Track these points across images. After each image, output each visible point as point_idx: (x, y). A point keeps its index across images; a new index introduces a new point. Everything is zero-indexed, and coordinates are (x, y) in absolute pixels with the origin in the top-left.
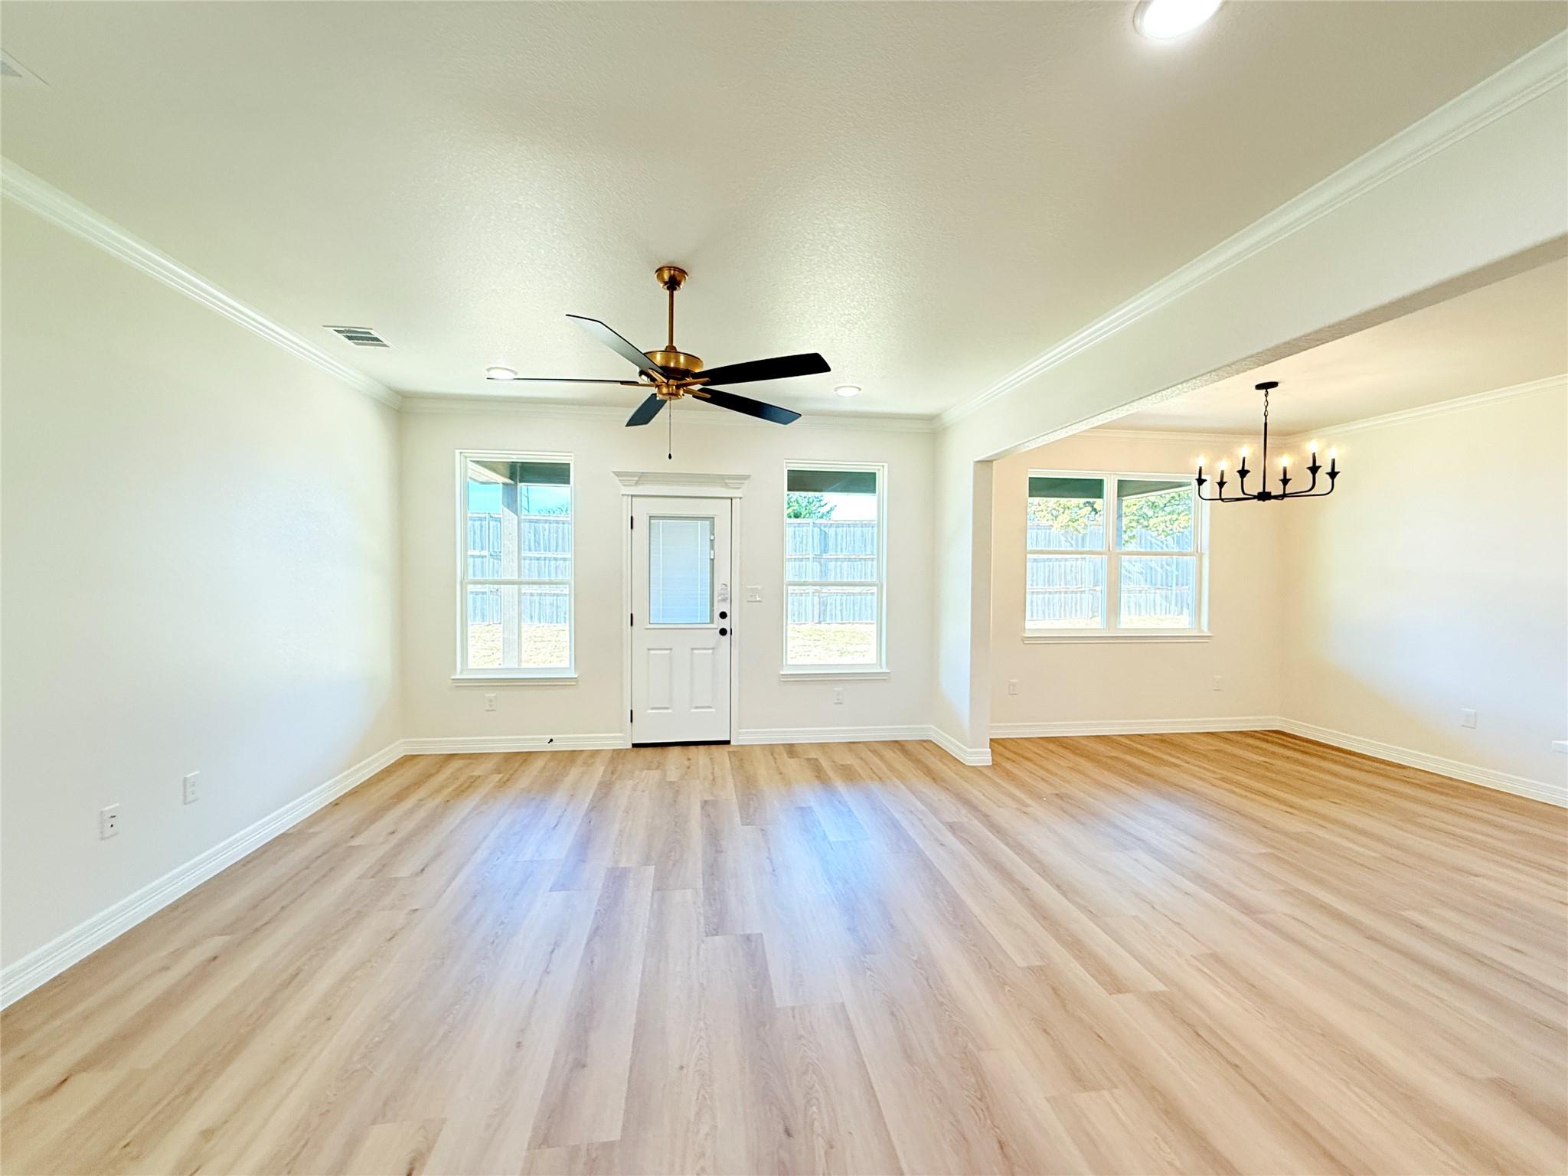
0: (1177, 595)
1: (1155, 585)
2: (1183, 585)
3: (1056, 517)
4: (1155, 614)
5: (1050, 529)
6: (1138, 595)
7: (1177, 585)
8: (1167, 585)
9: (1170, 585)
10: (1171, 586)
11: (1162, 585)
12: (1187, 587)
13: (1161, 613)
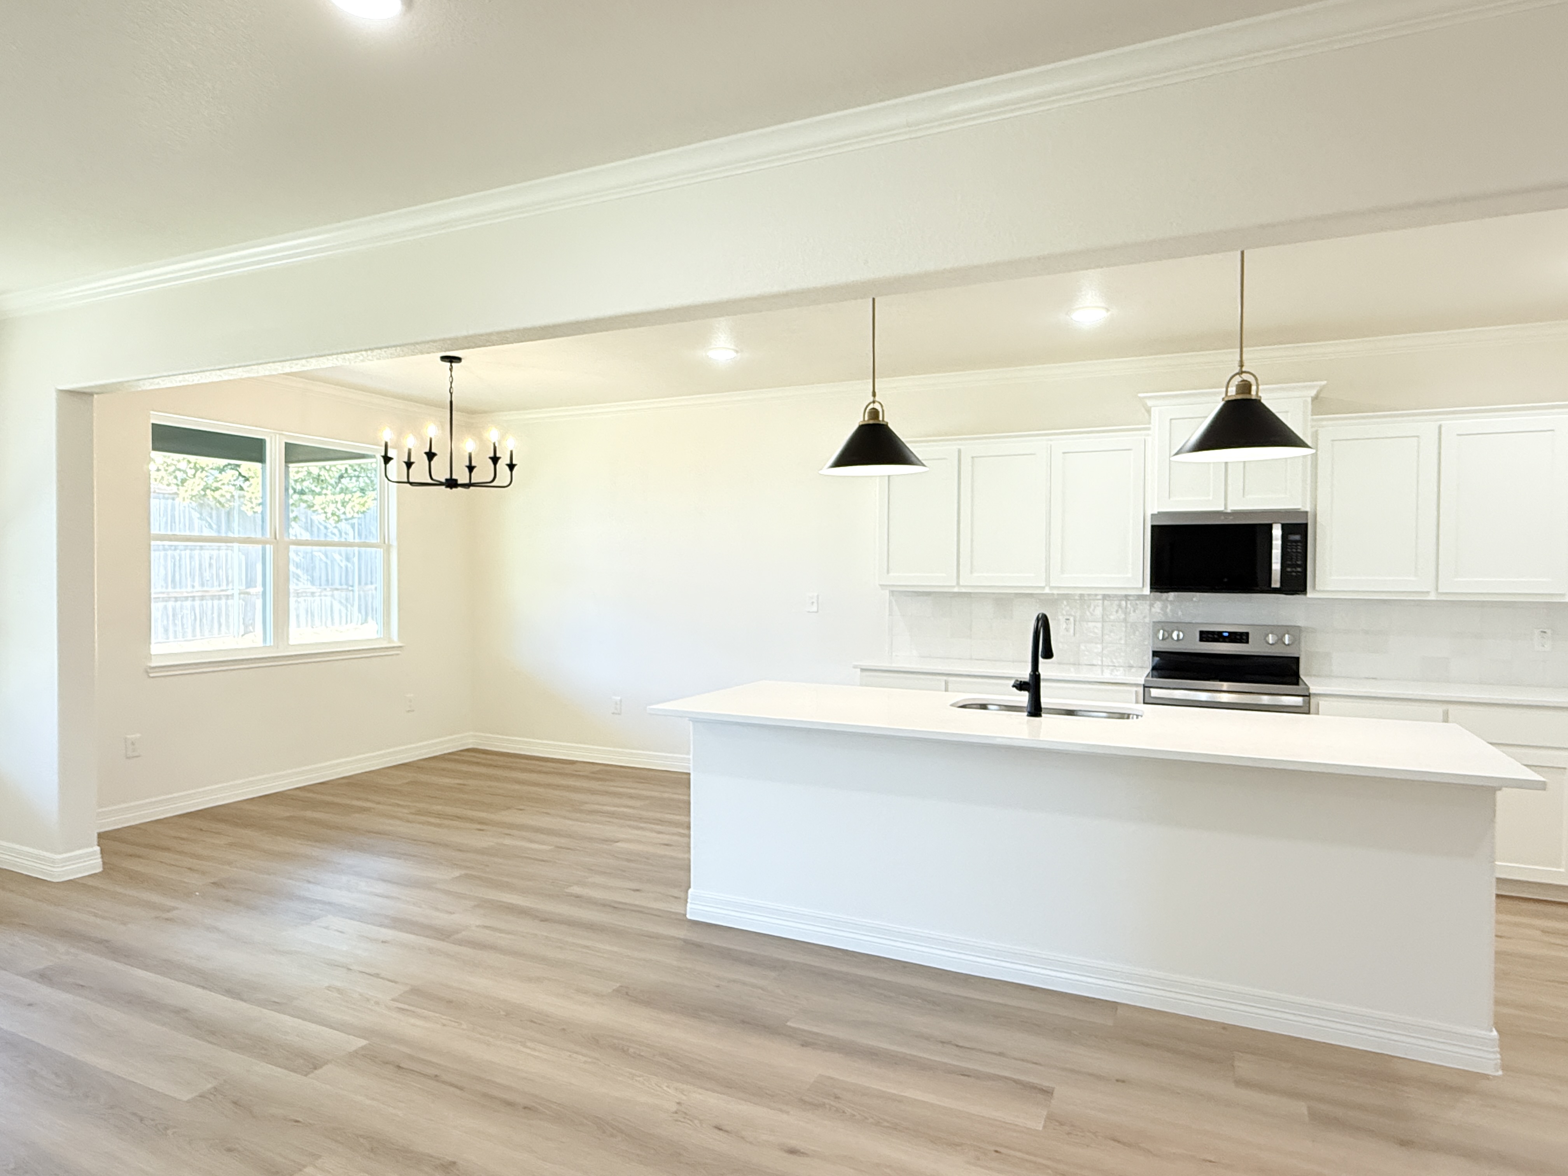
0: (359, 596)
1: (332, 584)
2: (366, 584)
3: (183, 481)
4: (333, 624)
5: (173, 499)
6: (310, 599)
7: (360, 583)
8: (347, 584)
9: (351, 583)
10: (352, 586)
11: (341, 584)
12: (373, 587)
13: (340, 623)
